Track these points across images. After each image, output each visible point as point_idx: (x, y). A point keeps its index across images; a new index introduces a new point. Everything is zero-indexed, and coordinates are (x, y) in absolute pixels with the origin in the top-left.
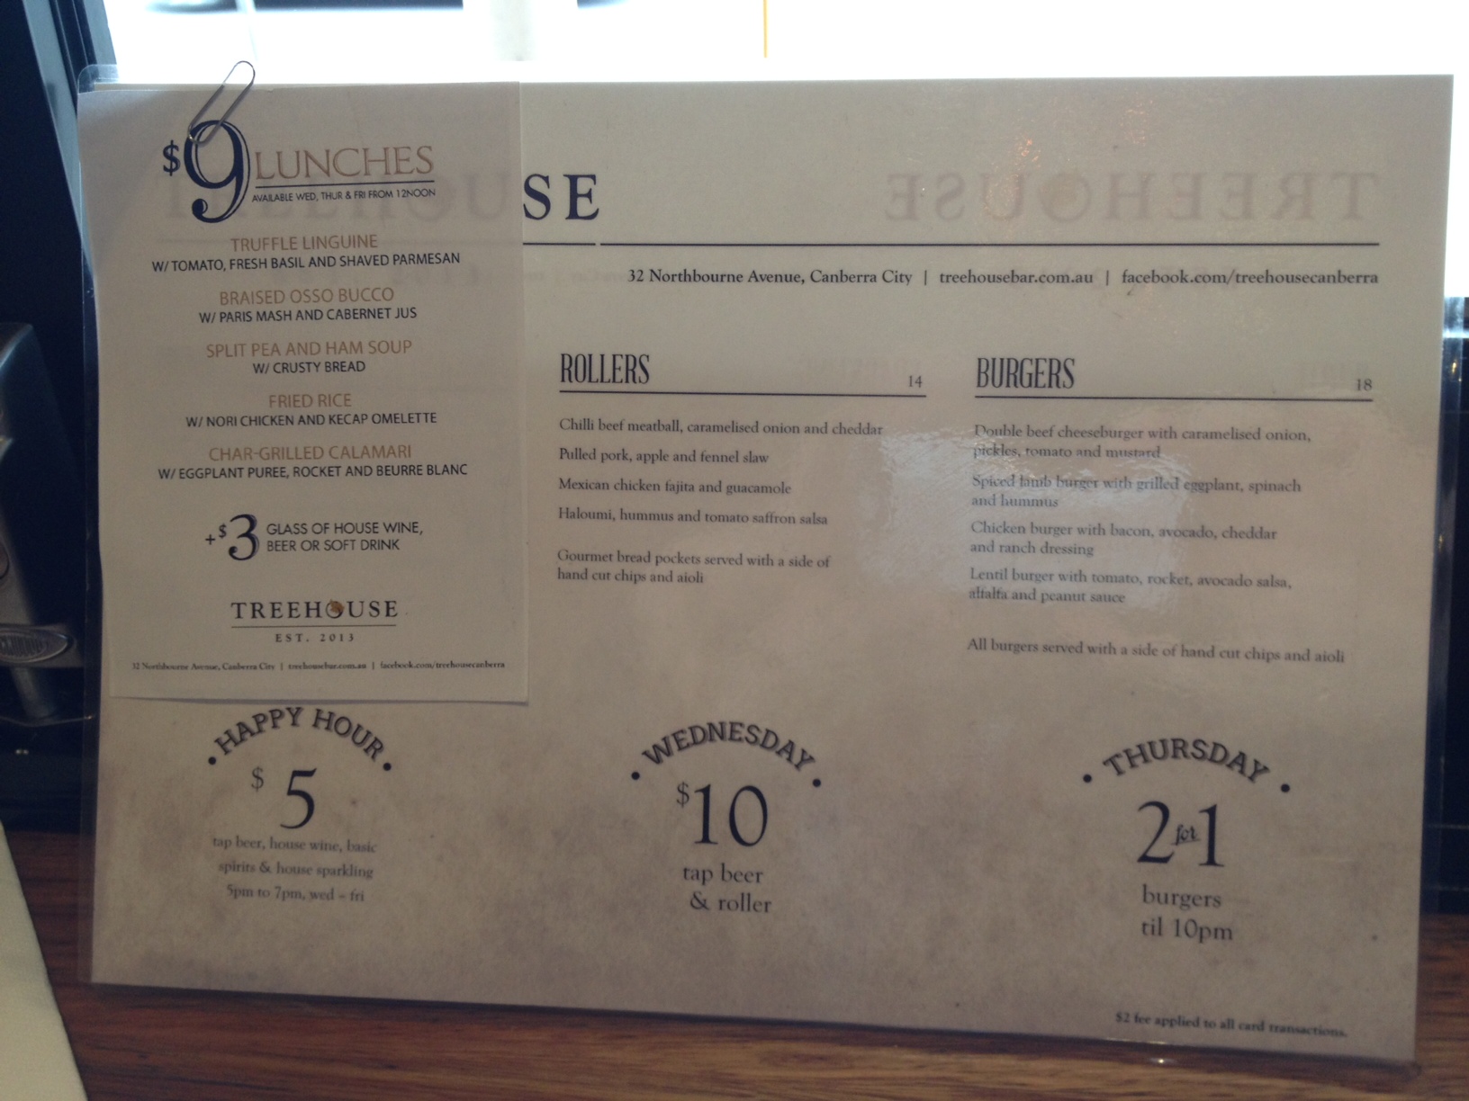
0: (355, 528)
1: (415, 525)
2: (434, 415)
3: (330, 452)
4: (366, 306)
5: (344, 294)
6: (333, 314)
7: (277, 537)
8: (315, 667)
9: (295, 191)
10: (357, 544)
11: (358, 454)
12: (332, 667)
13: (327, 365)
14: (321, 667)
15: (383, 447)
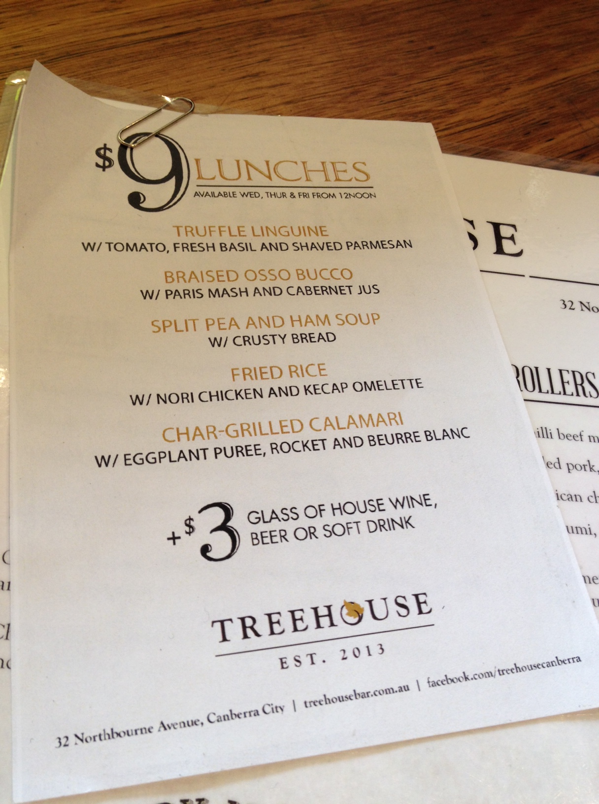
0: (356, 507)
1: (427, 497)
2: (419, 381)
3: (311, 425)
4: (327, 284)
5: (302, 274)
6: (293, 291)
7: (261, 527)
8: (340, 699)
9: (238, 190)
10: (363, 526)
11: (344, 423)
12: (365, 695)
13: (294, 337)
14: (349, 698)
15: (370, 415)
